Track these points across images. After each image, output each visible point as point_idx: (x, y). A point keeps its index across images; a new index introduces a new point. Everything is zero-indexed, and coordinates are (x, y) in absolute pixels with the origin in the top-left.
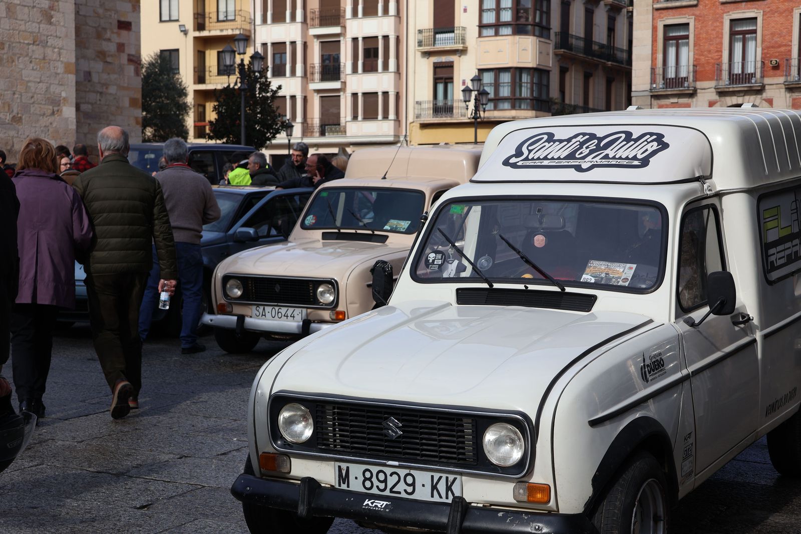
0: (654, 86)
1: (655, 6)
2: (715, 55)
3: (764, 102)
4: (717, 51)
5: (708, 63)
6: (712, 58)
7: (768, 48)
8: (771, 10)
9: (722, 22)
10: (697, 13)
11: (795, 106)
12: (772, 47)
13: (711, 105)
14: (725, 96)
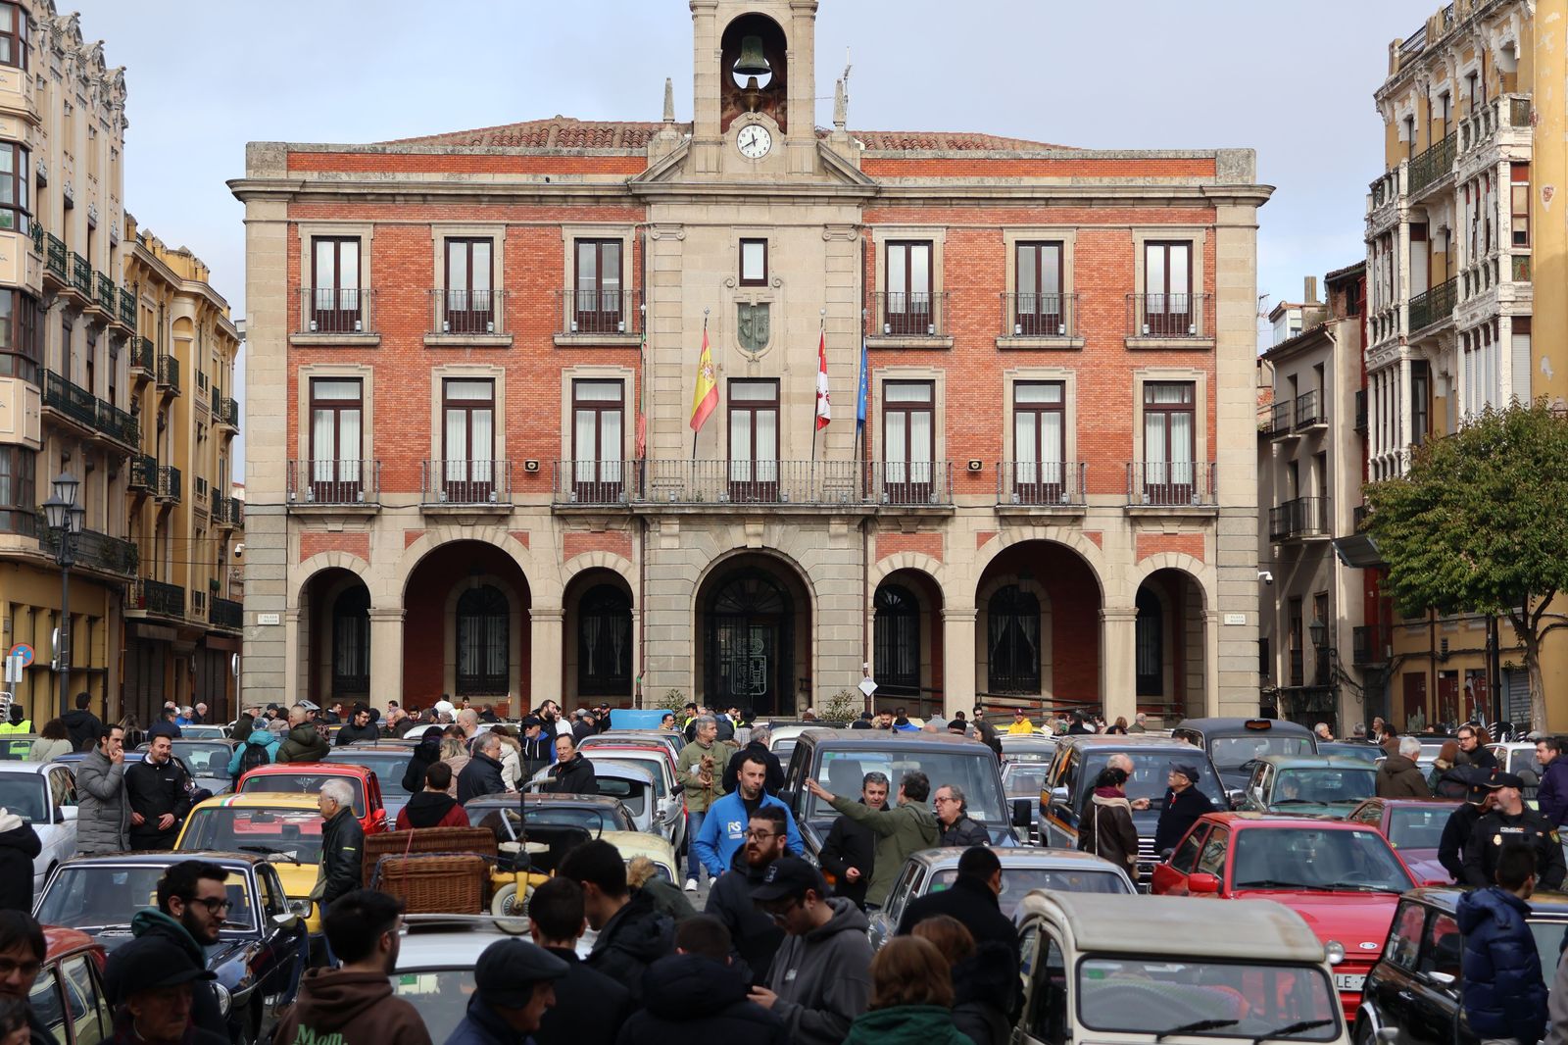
0: (293, 496)
1: (294, 340)
2: (416, 445)
3: (512, 537)
4: (421, 437)
5: (403, 458)
6: (411, 450)
7: (517, 437)
8: (520, 368)
9: (428, 383)
10: (379, 360)
11: (570, 549)
12: (525, 437)
13: (410, 538)
14: (437, 523)
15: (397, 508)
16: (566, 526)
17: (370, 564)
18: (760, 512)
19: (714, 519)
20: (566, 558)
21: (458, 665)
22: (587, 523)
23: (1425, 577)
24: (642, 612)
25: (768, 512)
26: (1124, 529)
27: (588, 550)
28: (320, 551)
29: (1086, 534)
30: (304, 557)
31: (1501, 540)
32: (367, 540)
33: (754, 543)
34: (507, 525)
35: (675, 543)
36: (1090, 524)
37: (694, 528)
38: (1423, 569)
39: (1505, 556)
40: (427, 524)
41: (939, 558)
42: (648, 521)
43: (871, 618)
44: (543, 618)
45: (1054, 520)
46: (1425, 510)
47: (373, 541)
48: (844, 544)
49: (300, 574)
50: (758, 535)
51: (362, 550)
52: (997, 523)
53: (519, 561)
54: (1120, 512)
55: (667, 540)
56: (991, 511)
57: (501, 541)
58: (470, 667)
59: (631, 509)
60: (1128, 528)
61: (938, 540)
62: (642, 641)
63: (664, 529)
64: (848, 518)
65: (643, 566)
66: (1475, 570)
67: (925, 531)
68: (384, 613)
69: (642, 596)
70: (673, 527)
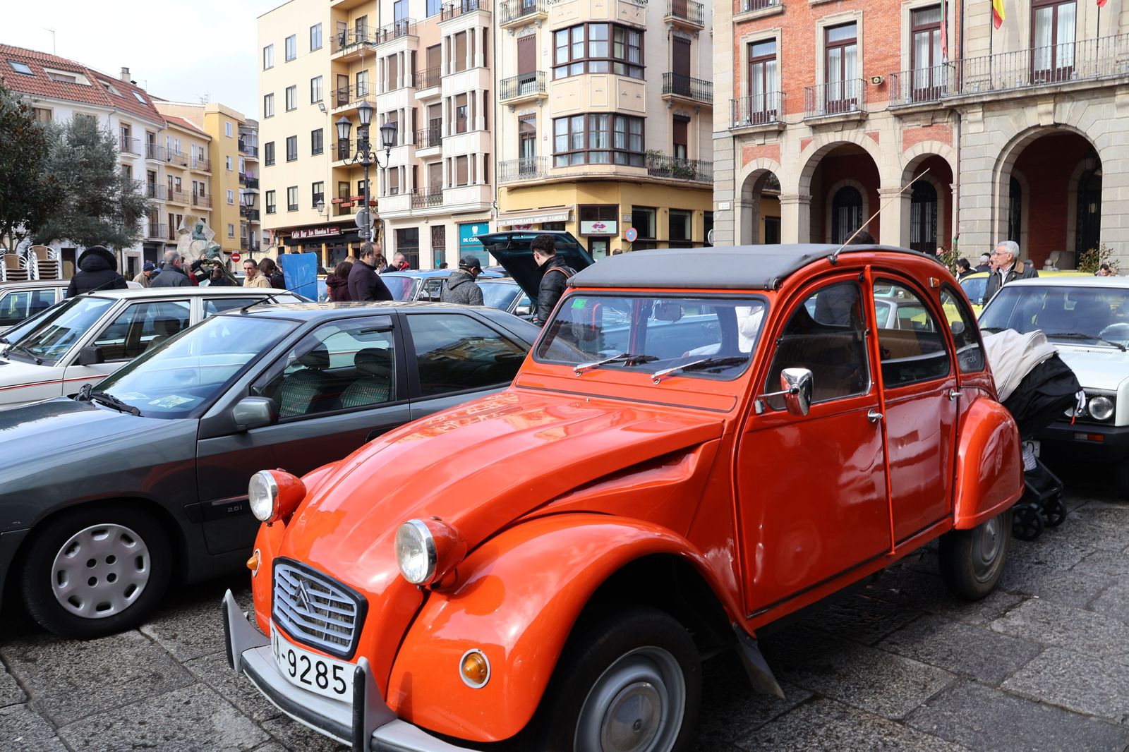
0: (737, 123)
1: (736, 19)
2: (806, 77)
3: (867, 136)
4: (810, 71)
5: (799, 88)
6: (804, 82)
7: (871, 61)
8: (873, 9)
9: (814, 32)
10: (784, 22)
11: (908, 141)
12: (876, 60)
13: (804, 145)
14: (819, 130)
15: (795, 124)
16: (904, 125)
17: (780, 165)
18: (1047, 92)
19: (1011, 103)
20: (905, 149)
22: (917, 120)
24: (959, 186)
25: (1053, 91)
27: (920, 141)
28: (753, 159)
30: (744, 164)
32: (779, 148)
33: (1047, 121)
34: (864, 128)
35: (980, 127)
37: (997, 113)
40: (814, 133)
42: (959, 111)
44: (888, 195)
47: (783, 150)
49: (743, 175)
51: (776, 157)
53: (871, 154)
55: (974, 122)
57: (860, 140)
62: (959, 210)
63: (970, 117)
65: (959, 149)
68: (787, 198)
69: (959, 173)
70: (978, 114)
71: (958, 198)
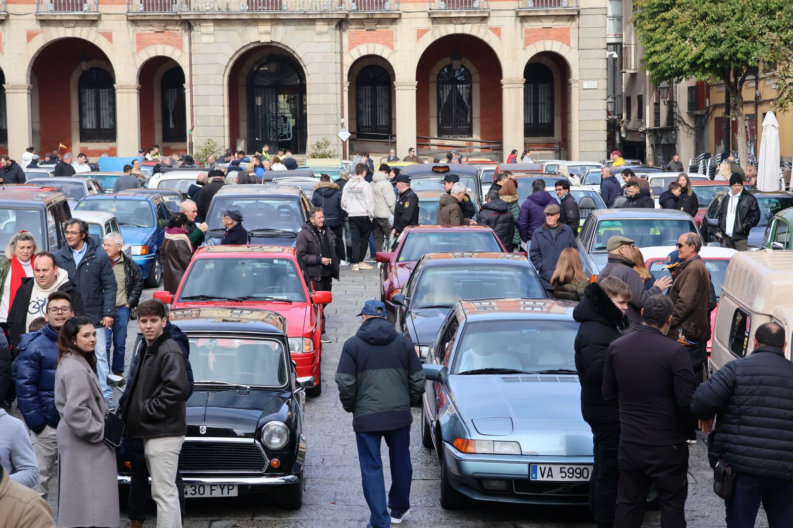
3: (101, 35)
11: (141, 43)
13: (30, 36)
14: (48, 25)
15: (20, 15)
16: (137, 28)
17: (3, 54)
18: (267, 17)
19: (237, 22)
20: (138, 50)
21: (81, 122)
22: (151, 25)
23: (663, 57)
24: (191, 86)
25: (273, 17)
26: (516, 24)
27: (153, 44)
29: (490, 29)
31: (713, 30)
33: (265, 39)
34: (97, 26)
35: (211, 39)
36: (493, 22)
37: (224, 28)
38: (663, 52)
39: (715, 41)
40: (41, 26)
41: (392, 47)
42: (192, 24)
43: (346, 89)
44: (124, 90)
45: (468, 20)
46: (667, 10)
47: (5, 38)
48: (326, 38)
50: (267, 33)
52: (430, 23)
53: (105, 52)
54: (513, 13)
55: (205, 35)
56: (426, 15)
57: (93, 38)
58: (89, 124)
59: (180, 16)
60: (519, 24)
61: (390, 35)
62: (192, 106)
63: (203, 30)
64: (329, 21)
65: (191, 55)
66: (695, 51)
67: (381, 29)
68: (14, 87)
69: (191, 75)
70: (210, 28)
71: (192, 96)
